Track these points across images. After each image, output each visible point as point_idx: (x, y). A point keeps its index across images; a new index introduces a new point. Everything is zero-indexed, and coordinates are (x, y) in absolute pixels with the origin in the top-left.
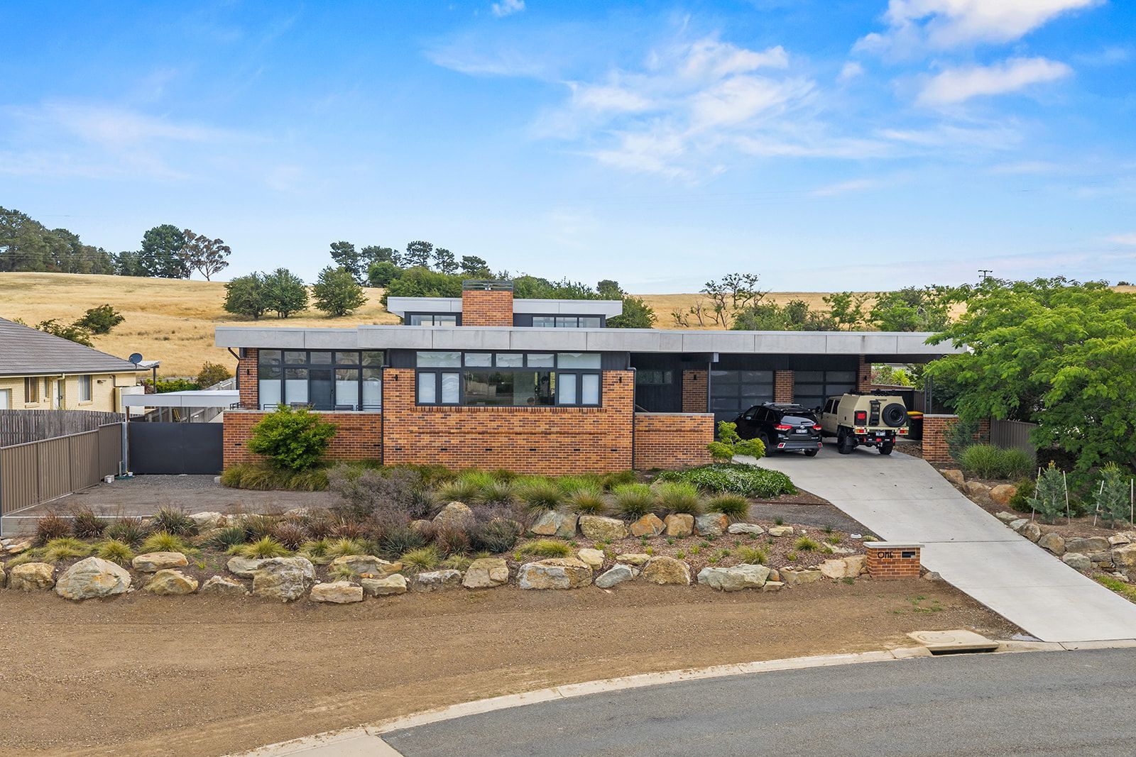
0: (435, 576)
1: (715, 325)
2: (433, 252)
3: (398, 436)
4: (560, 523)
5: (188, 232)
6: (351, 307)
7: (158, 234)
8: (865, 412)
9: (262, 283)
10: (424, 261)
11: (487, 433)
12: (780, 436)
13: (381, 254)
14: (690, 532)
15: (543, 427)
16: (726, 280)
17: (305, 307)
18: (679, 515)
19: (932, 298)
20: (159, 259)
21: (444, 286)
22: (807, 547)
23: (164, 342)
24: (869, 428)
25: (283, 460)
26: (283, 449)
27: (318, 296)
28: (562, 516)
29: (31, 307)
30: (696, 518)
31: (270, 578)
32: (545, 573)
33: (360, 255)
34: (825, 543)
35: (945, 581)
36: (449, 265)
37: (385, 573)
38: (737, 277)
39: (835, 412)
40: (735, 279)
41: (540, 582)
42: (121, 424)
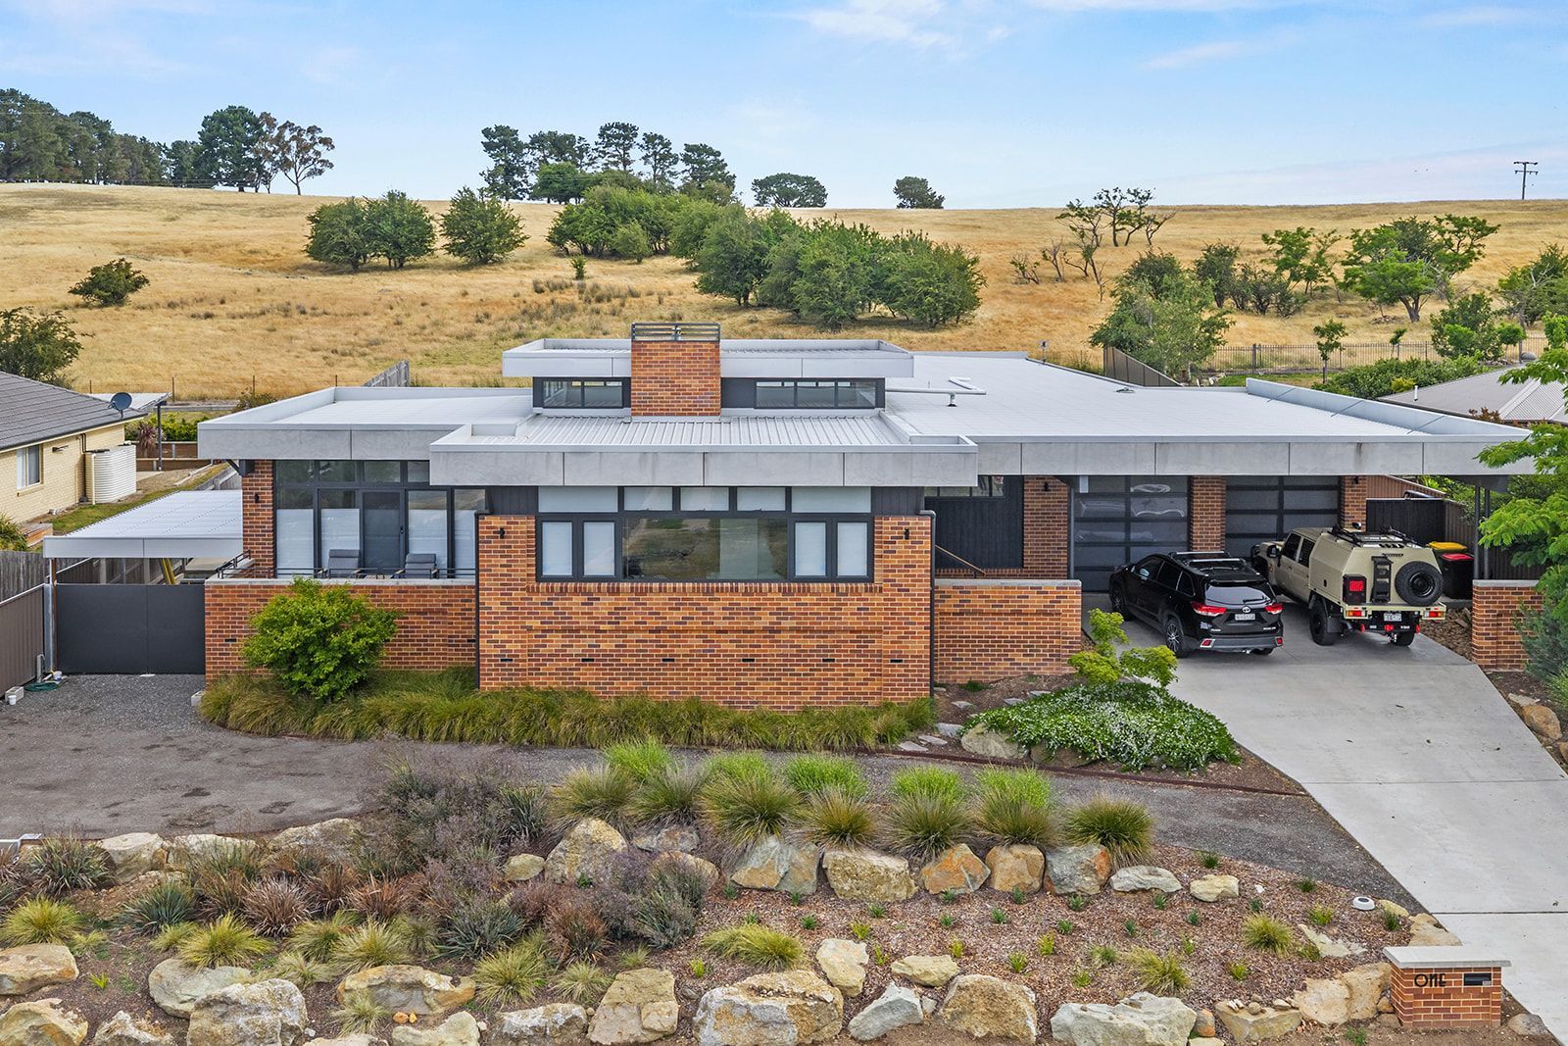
0: (535, 1022)
1: (1082, 278)
2: (639, 139)
3: (505, 637)
4: (786, 864)
5: (266, 116)
6: (501, 250)
7: (221, 121)
8: (1363, 579)
9: (364, 214)
10: (625, 154)
11: (665, 630)
12: (1204, 626)
13: (559, 144)
14: (1037, 885)
15: (766, 620)
16: (1101, 198)
17: (430, 250)
18: (1018, 849)
19: (1447, 236)
20: (224, 158)
21: (647, 214)
22: (1267, 941)
23: (204, 321)
24: (1371, 609)
25: (301, 683)
26: (301, 660)
27: (449, 234)
28: (791, 850)
29: (18, 251)
30: (1049, 858)
31: (217, 1029)
32: (749, 1014)
33: (526, 146)
34: (1302, 926)
35: (1555, 1040)
36: (664, 158)
37: (440, 1010)
38: (1117, 194)
39: (1305, 561)
40: (1115, 197)
41: (741, 1033)
42: (43, 588)
